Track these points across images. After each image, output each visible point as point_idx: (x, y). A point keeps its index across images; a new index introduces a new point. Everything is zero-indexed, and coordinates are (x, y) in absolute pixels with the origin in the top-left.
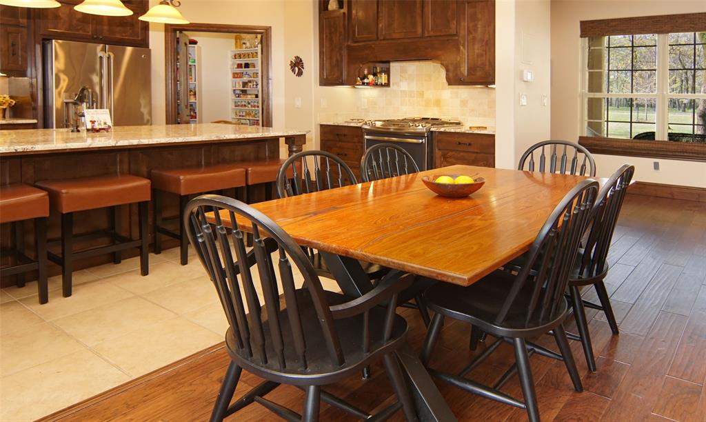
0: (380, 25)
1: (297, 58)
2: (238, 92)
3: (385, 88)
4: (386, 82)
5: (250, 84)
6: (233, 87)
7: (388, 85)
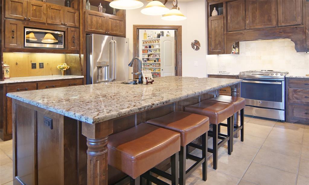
0: (247, 22)
1: (196, 41)
2: (145, 59)
3: (236, 55)
4: (238, 52)
5: (152, 56)
6: (143, 57)
7: (238, 53)
